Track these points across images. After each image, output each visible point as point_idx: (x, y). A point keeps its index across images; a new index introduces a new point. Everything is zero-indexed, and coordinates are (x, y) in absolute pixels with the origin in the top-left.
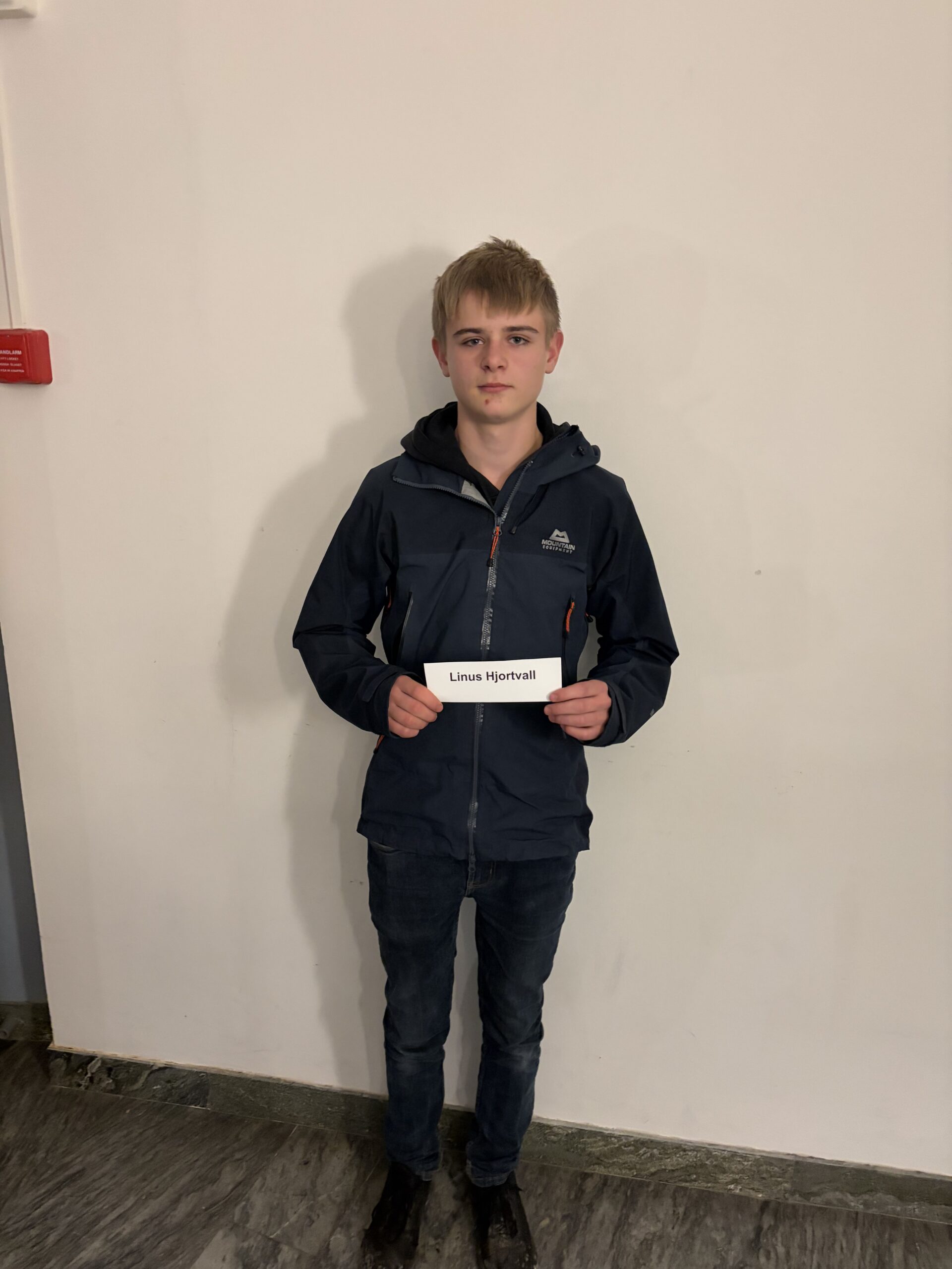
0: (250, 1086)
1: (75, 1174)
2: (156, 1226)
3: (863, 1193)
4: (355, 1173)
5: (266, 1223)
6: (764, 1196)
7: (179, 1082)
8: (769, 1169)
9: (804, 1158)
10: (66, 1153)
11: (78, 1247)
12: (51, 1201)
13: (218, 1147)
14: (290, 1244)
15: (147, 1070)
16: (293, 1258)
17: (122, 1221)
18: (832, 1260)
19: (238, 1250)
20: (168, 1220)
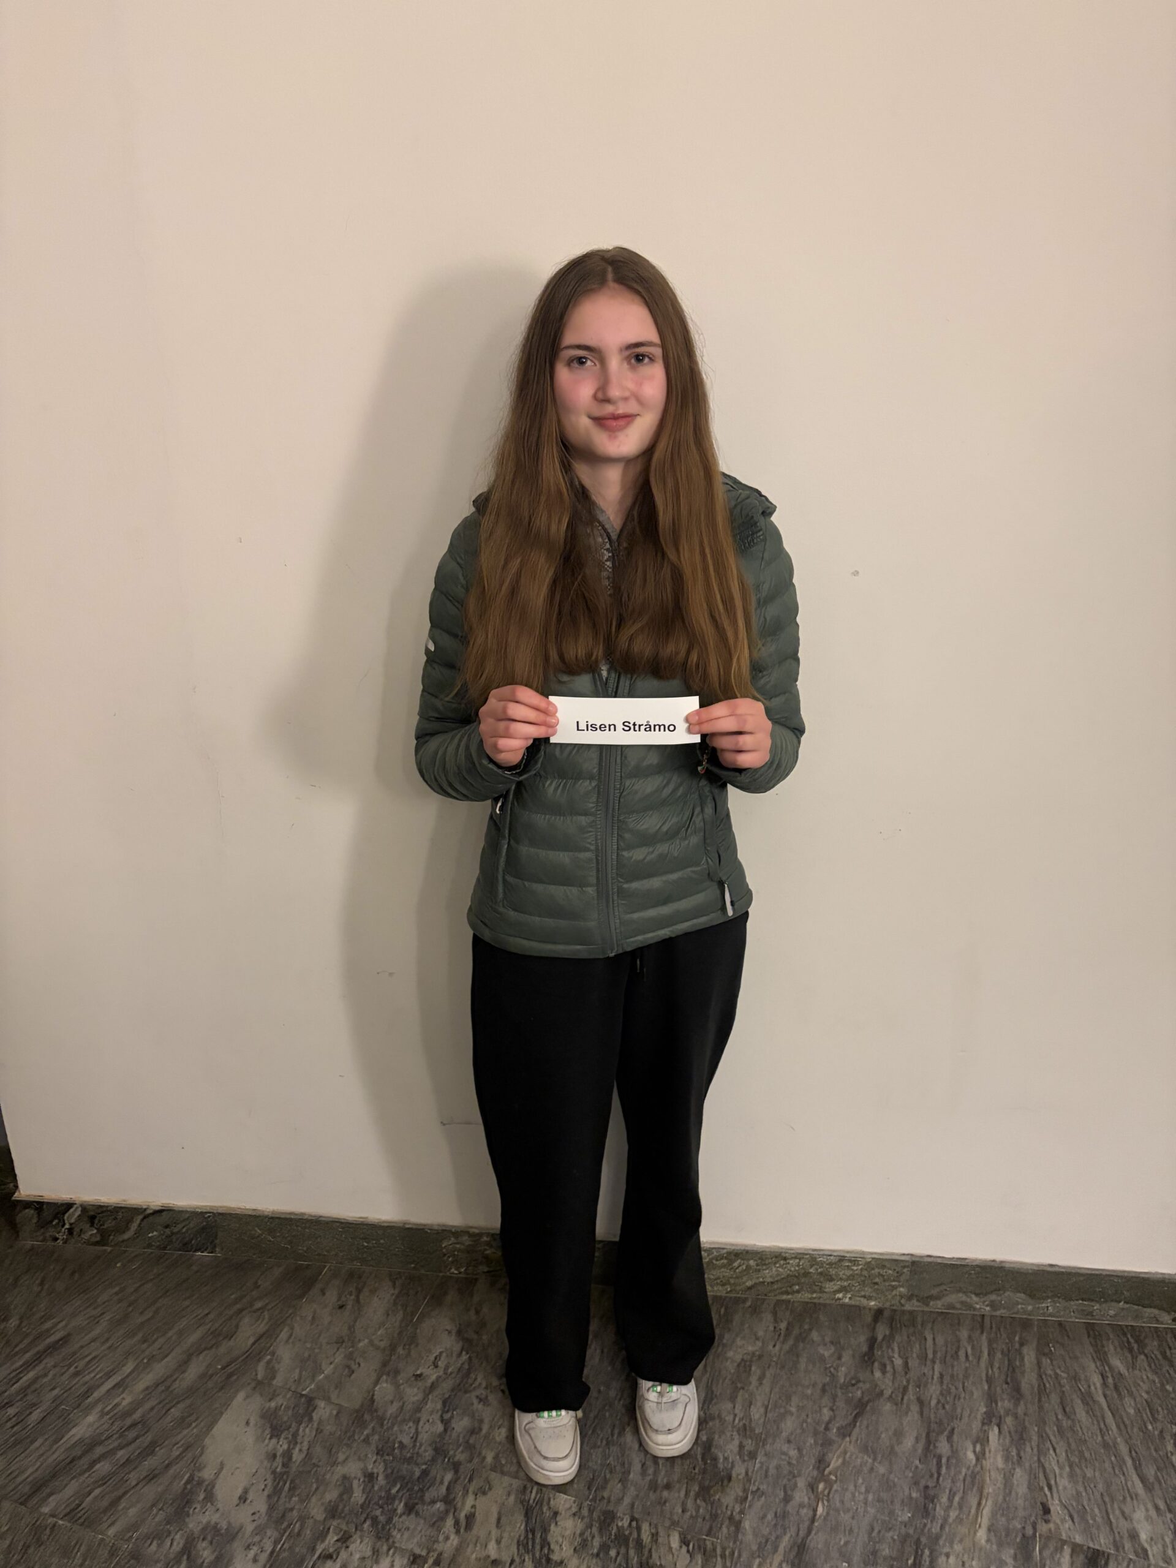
0: (268, 1224)
1: (57, 1342)
2: (163, 1391)
3: (989, 1293)
4: (401, 1312)
5: (296, 1378)
6: (878, 1304)
7: (180, 1226)
8: (881, 1272)
9: (921, 1257)
10: (45, 1318)
11: (67, 1424)
12: (31, 1375)
13: (233, 1297)
14: (328, 1399)
15: (139, 1215)
16: (331, 1413)
17: (121, 1389)
18: (955, 1369)
19: (264, 1411)
20: (177, 1384)
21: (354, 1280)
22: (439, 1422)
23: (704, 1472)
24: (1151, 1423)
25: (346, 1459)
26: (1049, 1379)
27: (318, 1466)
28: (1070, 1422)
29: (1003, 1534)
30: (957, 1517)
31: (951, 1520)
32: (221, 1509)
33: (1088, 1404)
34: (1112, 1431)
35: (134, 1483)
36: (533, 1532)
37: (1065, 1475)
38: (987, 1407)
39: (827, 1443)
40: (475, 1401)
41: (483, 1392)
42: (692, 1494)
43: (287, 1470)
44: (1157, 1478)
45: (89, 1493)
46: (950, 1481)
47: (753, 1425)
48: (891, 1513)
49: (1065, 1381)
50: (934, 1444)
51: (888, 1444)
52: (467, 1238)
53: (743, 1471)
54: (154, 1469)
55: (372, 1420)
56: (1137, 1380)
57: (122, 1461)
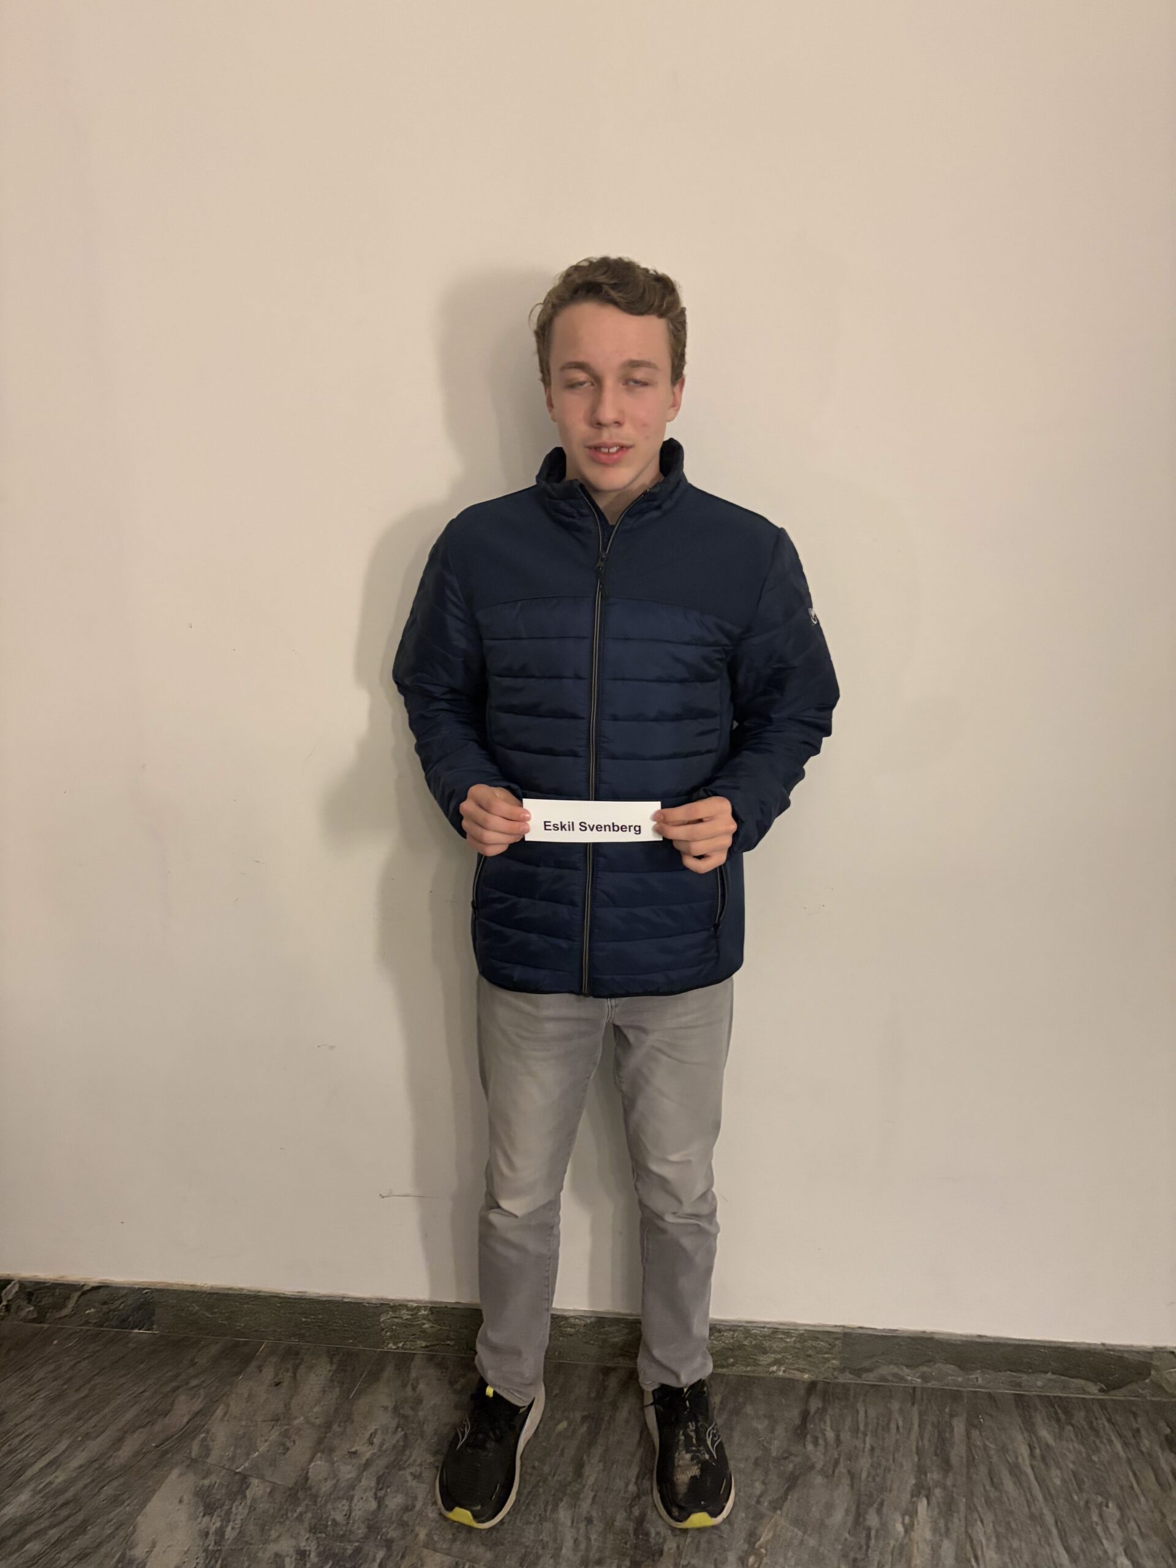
0: (206, 1300)
2: (96, 1469)
3: (922, 1364)
4: (338, 1389)
5: (231, 1456)
6: (811, 1377)
7: (119, 1302)
8: (814, 1344)
9: (853, 1328)
13: (169, 1374)
14: (262, 1477)
15: (76, 1291)
16: (264, 1491)
17: (54, 1467)
18: (886, 1441)
19: (198, 1489)
20: (110, 1462)
21: (292, 1358)
22: (372, 1500)
23: (636, 1547)
24: (1076, 1493)
25: (279, 1536)
26: (978, 1451)
27: (251, 1544)
28: (997, 1494)
33: (1015, 1475)
34: (1038, 1500)
35: (64, 1563)
37: (992, 1546)
38: (917, 1478)
39: (759, 1517)
40: (409, 1478)
41: (418, 1469)
43: (219, 1548)
44: (1081, 1548)
46: (878, 1553)
49: (993, 1452)
50: (864, 1517)
51: (818, 1517)
52: (405, 1311)
53: (675, 1546)
54: (85, 1549)
55: (304, 1499)
56: (1064, 1451)
57: (53, 1541)
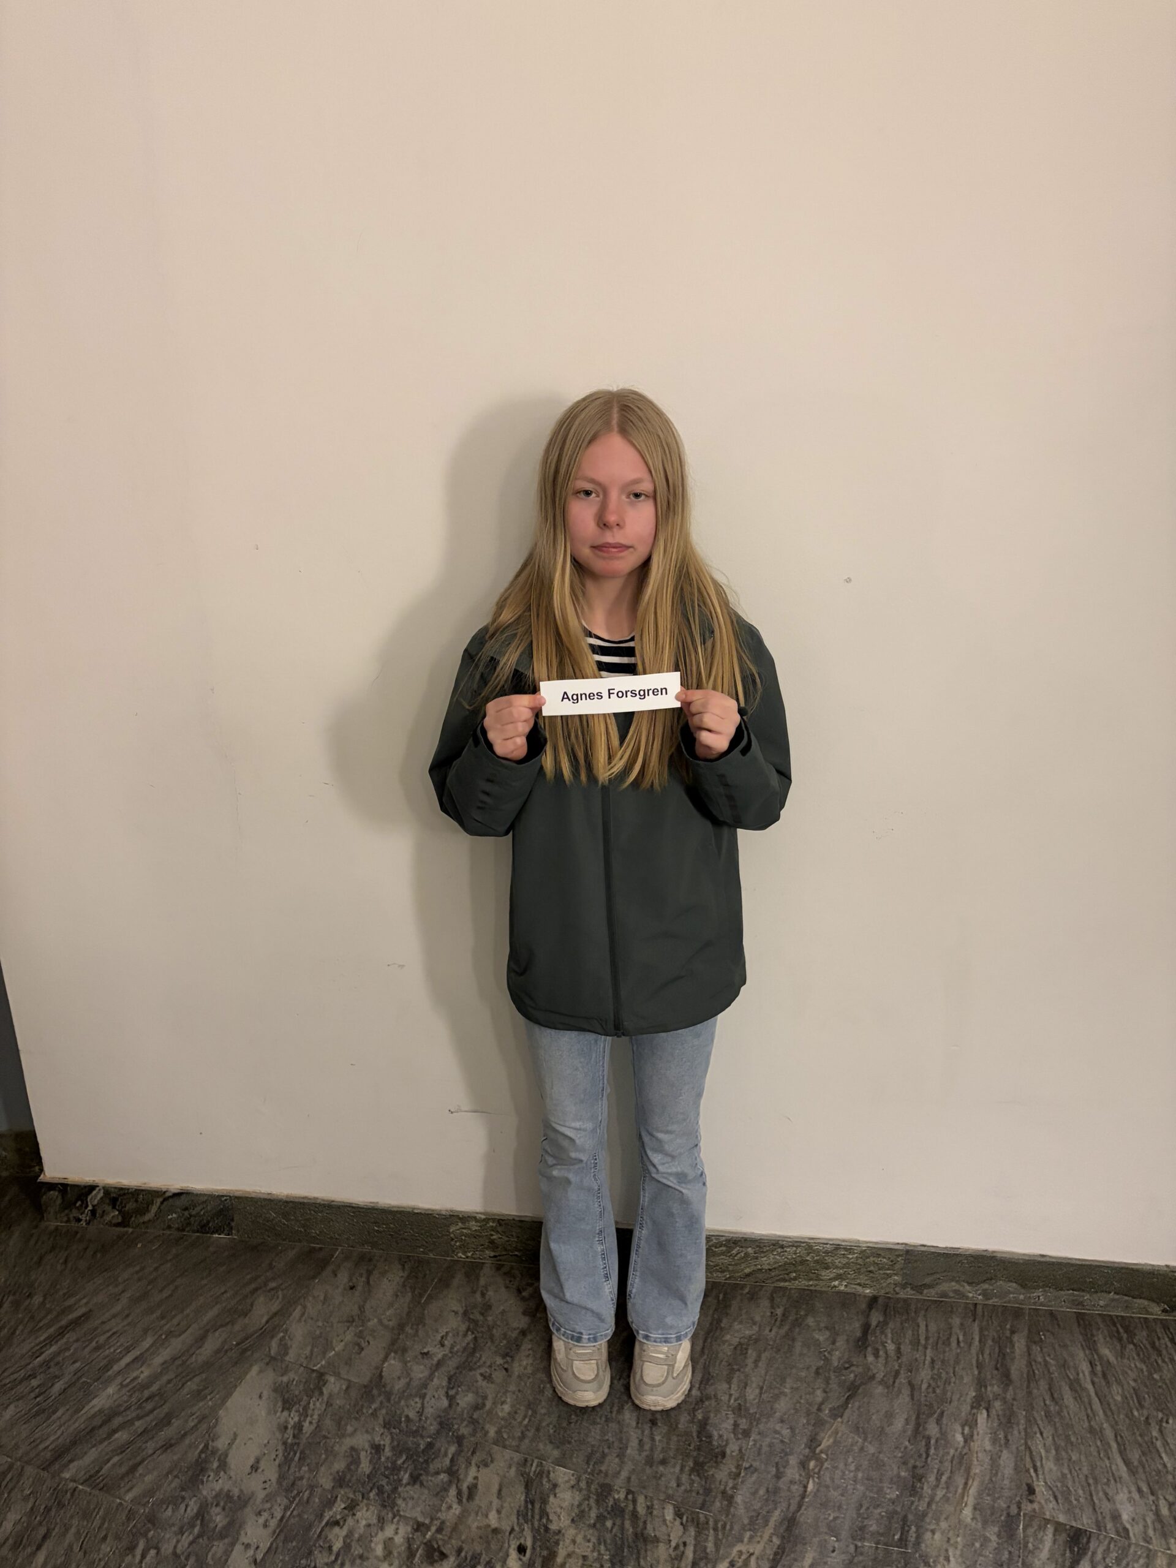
0: (283, 1208)
1: (80, 1317)
2: (180, 1365)
3: (982, 1283)
4: (410, 1294)
5: (308, 1355)
6: (872, 1291)
7: (198, 1209)
8: (876, 1261)
9: (914, 1246)
10: (68, 1295)
11: (89, 1395)
12: (54, 1349)
13: (249, 1277)
14: (337, 1375)
15: (158, 1197)
16: (341, 1388)
17: (140, 1363)
18: (947, 1354)
19: (277, 1385)
20: (193, 1359)
21: (365, 1262)
22: (444, 1399)
23: (699, 1449)
24: (1137, 1410)
25: (355, 1431)
26: (1039, 1366)
27: (327, 1438)
28: (1057, 1408)
29: (989, 1512)
30: (944, 1496)
31: (937, 1498)
32: (234, 1477)
33: (1076, 1391)
34: (1099, 1416)
35: (150, 1452)
36: (532, 1503)
37: (1051, 1458)
38: (976, 1391)
39: (819, 1424)
40: (479, 1378)
41: (488, 1370)
42: (687, 1468)
43: (297, 1441)
44: (1140, 1462)
45: (108, 1461)
46: (937, 1461)
47: (748, 1405)
48: (880, 1491)
49: (1054, 1368)
50: (925, 1429)
51: (878, 1425)
52: (473, 1223)
53: (736, 1448)
54: (172, 1438)
55: (380, 1395)
56: (1126, 1369)
57: (140, 1431)
